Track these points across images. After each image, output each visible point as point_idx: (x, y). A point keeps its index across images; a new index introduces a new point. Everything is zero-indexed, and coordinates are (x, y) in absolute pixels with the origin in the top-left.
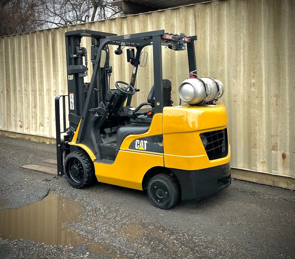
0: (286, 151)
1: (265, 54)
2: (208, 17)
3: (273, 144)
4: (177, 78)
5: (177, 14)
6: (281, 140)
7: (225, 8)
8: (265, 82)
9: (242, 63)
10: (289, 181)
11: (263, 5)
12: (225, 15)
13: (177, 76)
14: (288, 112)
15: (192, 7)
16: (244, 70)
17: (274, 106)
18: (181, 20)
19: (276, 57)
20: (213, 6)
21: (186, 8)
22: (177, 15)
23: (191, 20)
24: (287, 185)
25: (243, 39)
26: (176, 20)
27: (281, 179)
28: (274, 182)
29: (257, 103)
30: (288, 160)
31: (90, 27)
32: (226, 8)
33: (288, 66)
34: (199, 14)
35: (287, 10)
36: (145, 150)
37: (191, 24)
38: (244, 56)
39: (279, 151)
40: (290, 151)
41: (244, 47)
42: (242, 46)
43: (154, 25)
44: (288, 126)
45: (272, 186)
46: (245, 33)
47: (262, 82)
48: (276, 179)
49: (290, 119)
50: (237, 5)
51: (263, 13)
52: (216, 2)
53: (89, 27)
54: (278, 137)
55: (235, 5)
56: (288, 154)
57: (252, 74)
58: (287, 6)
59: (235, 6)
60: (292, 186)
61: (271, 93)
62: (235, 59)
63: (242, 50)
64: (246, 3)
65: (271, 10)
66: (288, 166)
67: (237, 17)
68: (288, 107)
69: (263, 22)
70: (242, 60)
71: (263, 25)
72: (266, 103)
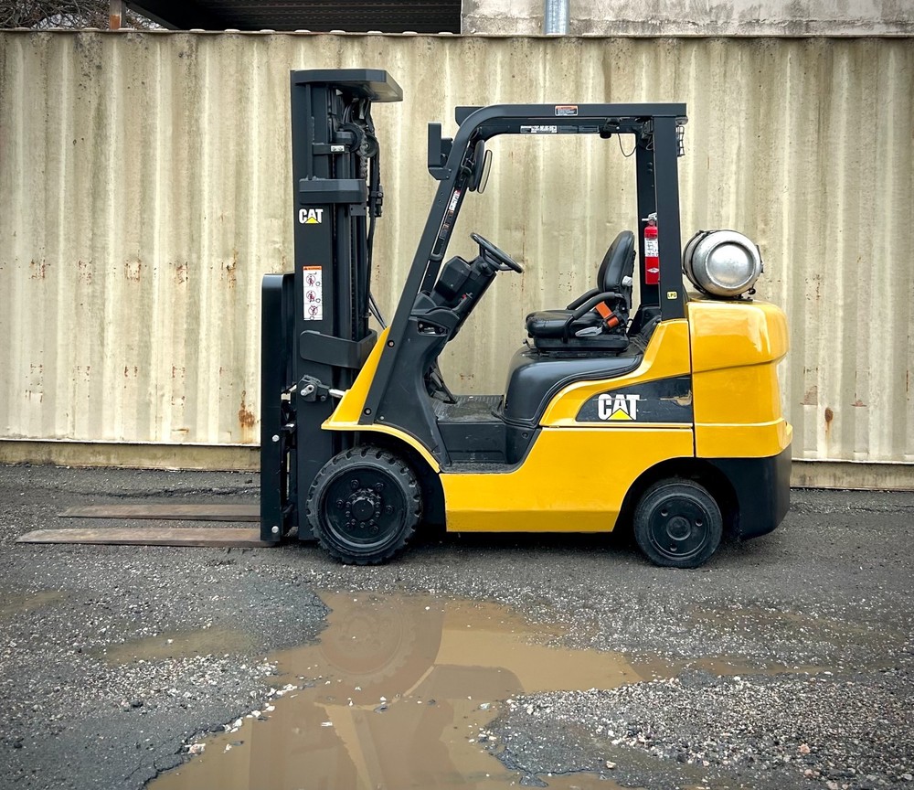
0: (834, 404)
1: (790, 181)
2: (644, 74)
3: (807, 389)
4: (540, 228)
5: (545, 53)
6: (824, 379)
7: (693, 58)
8: (789, 244)
9: (733, 198)
10: (838, 472)
11: (789, 64)
12: (691, 74)
13: (540, 223)
14: (840, 313)
15: (596, 42)
16: (737, 214)
17: (812, 300)
18: (564, 73)
19: (820, 188)
20: (661, 49)
21: (580, 41)
22: (548, 57)
23: (592, 75)
24: (833, 480)
25: (738, 141)
26: (545, 68)
27: (820, 469)
28: (803, 478)
29: (770, 294)
30: (837, 422)
31: (197, 49)
32: (695, 58)
33: (844, 210)
34: (621, 64)
35: (846, 85)
36: (633, 421)
37: (590, 86)
38: (738, 182)
39: (819, 405)
40: (844, 404)
41: (739, 160)
42: (735, 157)
43: (472, 73)
44: (839, 347)
45: (801, 488)
46: (743, 126)
47: (781, 245)
48: (808, 471)
49: (844, 330)
50: (727, 57)
51: (788, 85)
52: (670, 41)
53: (191, 47)
54: (819, 372)
55: (723, 56)
56: (837, 409)
57: (761, 226)
58: (846, 77)
59: (723, 59)
60: (845, 481)
61: (806, 272)
62: (717, 187)
63: (734, 168)
64: (748, 53)
65: (813, 80)
66: (838, 435)
67: (727, 85)
68: (840, 303)
69: (787, 105)
70: (733, 190)
71: (788, 113)
72: (788, 295)
